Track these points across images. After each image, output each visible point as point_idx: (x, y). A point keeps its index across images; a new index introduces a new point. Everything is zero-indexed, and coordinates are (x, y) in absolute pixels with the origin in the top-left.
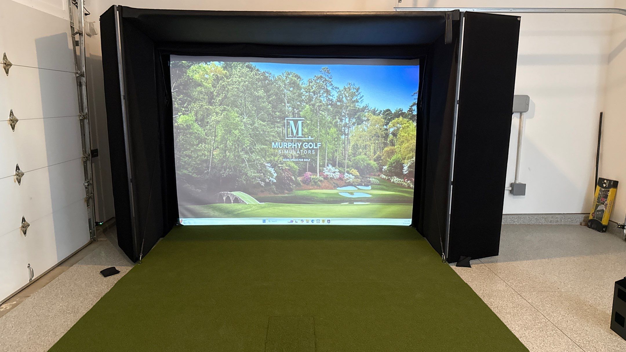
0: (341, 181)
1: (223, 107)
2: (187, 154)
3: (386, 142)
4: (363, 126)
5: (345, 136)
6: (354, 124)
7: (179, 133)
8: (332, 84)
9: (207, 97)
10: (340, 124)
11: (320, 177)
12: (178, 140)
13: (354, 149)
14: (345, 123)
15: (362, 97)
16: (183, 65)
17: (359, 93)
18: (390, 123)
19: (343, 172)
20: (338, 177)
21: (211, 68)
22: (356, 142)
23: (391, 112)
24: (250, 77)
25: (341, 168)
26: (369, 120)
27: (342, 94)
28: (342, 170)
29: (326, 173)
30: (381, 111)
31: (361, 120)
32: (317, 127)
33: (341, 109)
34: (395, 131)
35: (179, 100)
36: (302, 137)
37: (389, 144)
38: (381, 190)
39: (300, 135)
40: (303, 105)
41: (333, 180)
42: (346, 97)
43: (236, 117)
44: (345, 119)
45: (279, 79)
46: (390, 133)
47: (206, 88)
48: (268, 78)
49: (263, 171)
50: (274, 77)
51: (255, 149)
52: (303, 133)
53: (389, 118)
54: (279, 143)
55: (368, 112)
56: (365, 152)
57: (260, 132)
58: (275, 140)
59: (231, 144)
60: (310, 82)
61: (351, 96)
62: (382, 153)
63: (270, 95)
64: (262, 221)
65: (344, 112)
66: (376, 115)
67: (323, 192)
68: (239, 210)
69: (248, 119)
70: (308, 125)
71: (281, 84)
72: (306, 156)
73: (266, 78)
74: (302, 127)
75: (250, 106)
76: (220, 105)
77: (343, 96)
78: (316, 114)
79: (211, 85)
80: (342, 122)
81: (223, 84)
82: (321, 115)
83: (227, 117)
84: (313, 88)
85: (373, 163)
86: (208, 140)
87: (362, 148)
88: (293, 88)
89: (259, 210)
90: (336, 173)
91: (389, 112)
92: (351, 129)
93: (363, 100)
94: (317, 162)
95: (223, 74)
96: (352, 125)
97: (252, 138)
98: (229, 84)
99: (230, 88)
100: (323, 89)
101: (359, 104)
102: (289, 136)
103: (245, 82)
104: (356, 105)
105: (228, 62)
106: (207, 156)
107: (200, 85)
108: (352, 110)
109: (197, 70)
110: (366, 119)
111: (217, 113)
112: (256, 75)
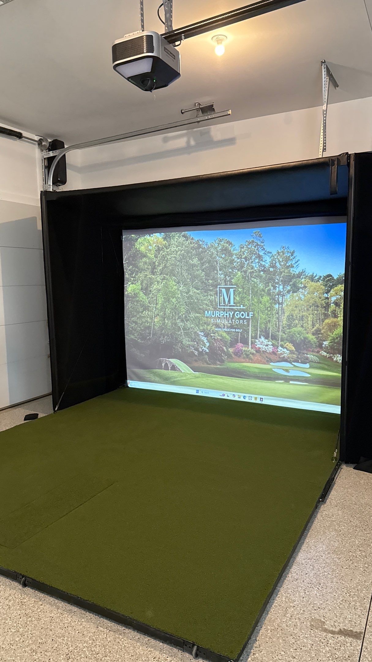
0: (275, 356)
1: (163, 276)
2: (134, 320)
3: (327, 313)
4: (299, 294)
5: (279, 305)
6: (288, 292)
7: (128, 301)
8: (264, 249)
9: (151, 267)
10: (273, 292)
11: (252, 349)
12: (128, 307)
13: (289, 319)
14: (278, 291)
15: (297, 261)
16: (132, 238)
17: (294, 257)
18: (332, 291)
19: (276, 345)
20: (272, 350)
21: (154, 239)
22: (292, 312)
23: (333, 277)
24: (186, 246)
25: (275, 341)
26: (306, 287)
27: (275, 259)
28: (275, 343)
29: (258, 345)
30: (321, 277)
31: (297, 287)
32: (249, 295)
33: (274, 275)
34: (338, 301)
35: (129, 270)
36: (234, 306)
37: (331, 315)
38: (321, 369)
39: (232, 303)
40: (234, 272)
41: (266, 353)
42: (279, 261)
43: (174, 285)
44: (279, 286)
45: (211, 246)
46: (332, 302)
47: (149, 258)
48: (202, 246)
49: (196, 340)
50: (207, 244)
51: (190, 317)
52: (235, 301)
53: (330, 285)
54: (212, 312)
55: (305, 278)
56: (302, 324)
57: (194, 300)
58: (208, 308)
59: (169, 312)
60: (241, 248)
61: (285, 261)
62: (322, 325)
63: (204, 263)
64: (196, 391)
65: (277, 279)
66: (314, 281)
67: (255, 366)
68: (175, 378)
69: (184, 287)
70: (240, 293)
71: (213, 251)
72: (237, 326)
73: (199, 246)
74: (234, 296)
75: (185, 274)
76: (161, 274)
77: (276, 261)
78: (248, 282)
79: (153, 255)
80: (276, 289)
81: (163, 254)
82: (253, 283)
83: (166, 286)
84: (244, 254)
85: (311, 337)
86: (151, 307)
87: (298, 319)
88: (225, 255)
89: (193, 380)
90: (269, 346)
91: (330, 277)
92: (286, 298)
93: (299, 265)
94: (248, 332)
95: (163, 245)
96: (287, 293)
97: (188, 306)
98: (168, 253)
99: (169, 257)
100: (255, 254)
101: (295, 270)
102: (221, 304)
103: (181, 251)
104: (291, 270)
105: (167, 232)
106: (149, 323)
107: (145, 256)
108: (287, 276)
109: (143, 242)
110: (303, 286)
111: (158, 282)
112: (191, 243)
